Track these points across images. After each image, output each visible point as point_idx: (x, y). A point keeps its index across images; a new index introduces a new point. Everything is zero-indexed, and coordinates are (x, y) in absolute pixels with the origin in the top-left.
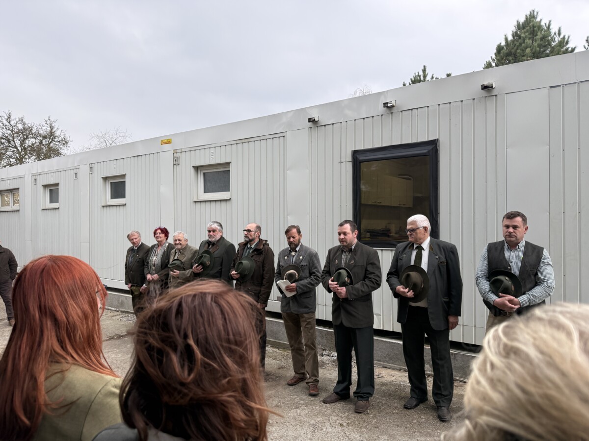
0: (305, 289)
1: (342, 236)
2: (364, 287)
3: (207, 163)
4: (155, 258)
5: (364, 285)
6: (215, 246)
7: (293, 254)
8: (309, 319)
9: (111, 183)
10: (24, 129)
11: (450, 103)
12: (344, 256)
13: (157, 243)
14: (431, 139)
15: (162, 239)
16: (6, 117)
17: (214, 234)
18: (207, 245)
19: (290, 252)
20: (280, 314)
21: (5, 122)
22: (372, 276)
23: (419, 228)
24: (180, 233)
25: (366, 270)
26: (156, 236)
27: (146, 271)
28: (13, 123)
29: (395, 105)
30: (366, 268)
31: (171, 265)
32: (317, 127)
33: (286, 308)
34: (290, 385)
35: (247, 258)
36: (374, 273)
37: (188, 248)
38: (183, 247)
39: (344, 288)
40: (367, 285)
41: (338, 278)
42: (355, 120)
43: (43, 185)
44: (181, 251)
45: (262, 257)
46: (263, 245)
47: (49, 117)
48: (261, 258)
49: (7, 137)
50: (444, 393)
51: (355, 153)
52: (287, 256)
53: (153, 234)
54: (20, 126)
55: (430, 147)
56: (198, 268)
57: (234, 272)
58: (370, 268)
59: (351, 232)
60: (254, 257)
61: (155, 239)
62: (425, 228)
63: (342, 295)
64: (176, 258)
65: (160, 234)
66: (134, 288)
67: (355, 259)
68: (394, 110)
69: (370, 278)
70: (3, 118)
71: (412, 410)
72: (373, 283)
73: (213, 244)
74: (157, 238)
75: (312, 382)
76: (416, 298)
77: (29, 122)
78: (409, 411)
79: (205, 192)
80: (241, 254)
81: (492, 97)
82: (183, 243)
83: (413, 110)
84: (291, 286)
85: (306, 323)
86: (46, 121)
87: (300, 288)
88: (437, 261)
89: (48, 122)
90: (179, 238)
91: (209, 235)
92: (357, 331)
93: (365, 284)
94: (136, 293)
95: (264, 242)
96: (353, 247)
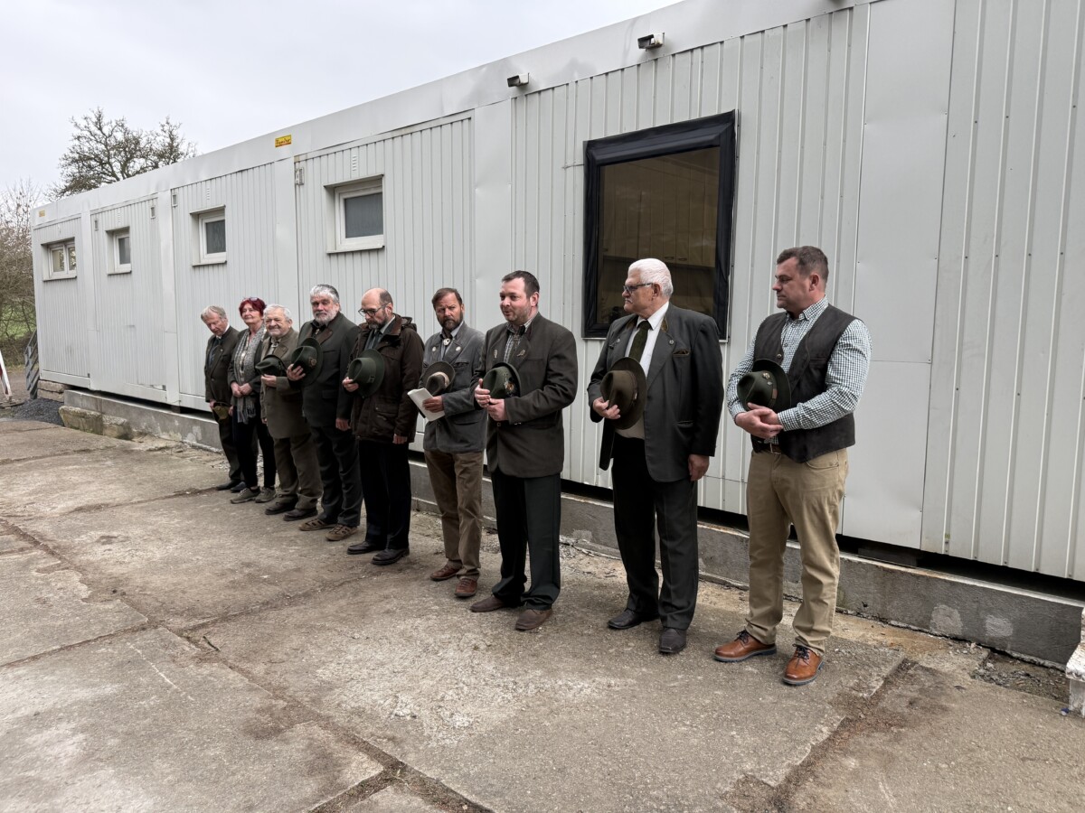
0: (460, 407)
1: (507, 301)
2: (539, 401)
3: (347, 178)
4: (243, 355)
5: (541, 397)
6: (326, 330)
7: (446, 342)
8: (466, 462)
9: (207, 224)
10: (127, 140)
11: (763, 32)
12: (510, 344)
13: (247, 327)
14: (724, 110)
15: (255, 320)
16: (95, 120)
17: (326, 308)
18: (311, 329)
19: (442, 338)
20: (422, 453)
21: (94, 129)
22: (555, 380)
23: (643, 285)
24: (276, 307)
25: (548, 369)
26: (244, 314)
27: (230, 378)
28: (106, 130)
29: (661, 42)
30: (548, 364)
31: (262, 365)
32: (526, 95)
33: (431, 442)
34: (435, 579)
35: (371, 354)
36: (561, 375)
37: (292, 336)
38: (285, 333)
39: (502, 402)
40: (545, 397)
41: (492, 383)
42: (591, 78)
43: (107, 232)
44: (279, 340)
45: (401, 348)
46: (402, 329)
47: (168, 119)
48: (396, 354)
49: (97, 156)
50: (677, 603)
51: (590, 146)
52: (437, 347)
53: (238, 312)
54: (120, 136)
55: (722, 128)
56: (295, 371)
57: (347, 380)
58: (554, 366)
59: (525, 295)
60: (384, 352)
61: (243, 321)
62: (656, 287)
63: (498, 414)
64: (270, 353)
65: (250, 310)
66: (218, 408)
67: (527, 348)
68: (661, 52)
69: (554, 384)
70: (90, 122)
71: (621, 632)
72: (558, 394)
73: (323, 327)
74: (245, 318)
75: (465, 575)
76: (626, 419)
77: (134, 128)
78: (614, 632)
79: (347, 237)
80: (362, 345)
81: (843, 13)
82: (283, 324)
83: (695, 51)
84: (433, 401)
85: (461, 470)
86: (163, 126)
87: (450, 405)
88: (670, 349)
89: (166, 128)
90: (277, 316)
91: (314, 312)
92: (526, 484)
93: (543, 394)
94: (222, 418)
95: (405, 321)
96: (527, 325)
